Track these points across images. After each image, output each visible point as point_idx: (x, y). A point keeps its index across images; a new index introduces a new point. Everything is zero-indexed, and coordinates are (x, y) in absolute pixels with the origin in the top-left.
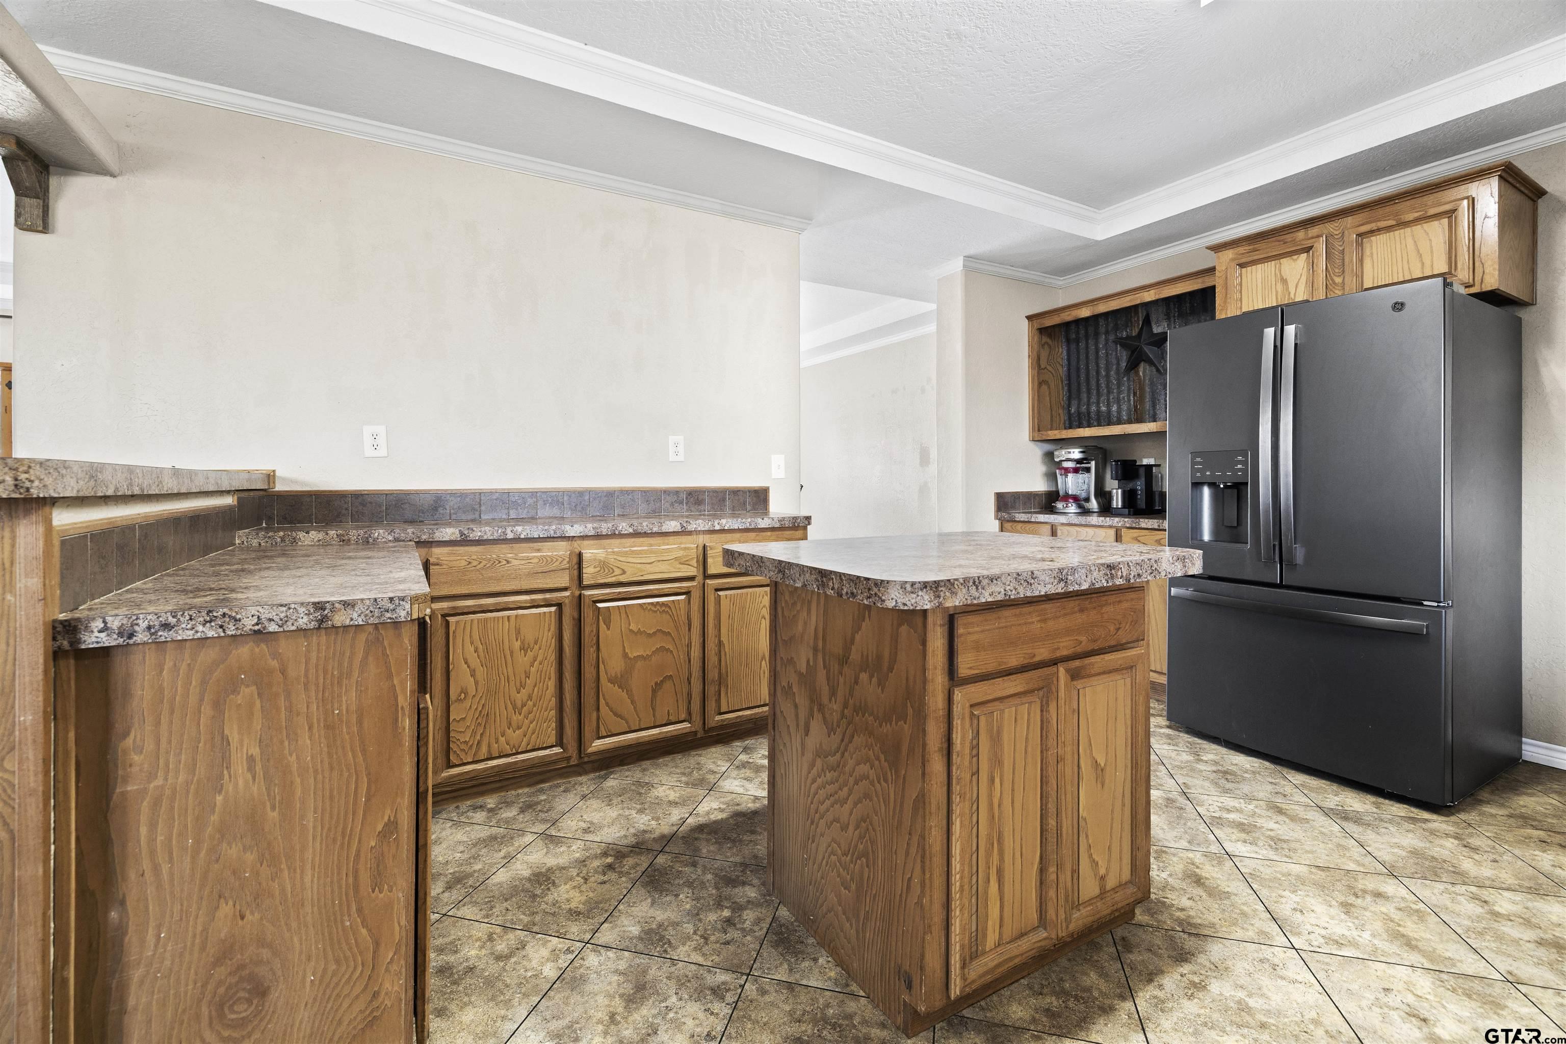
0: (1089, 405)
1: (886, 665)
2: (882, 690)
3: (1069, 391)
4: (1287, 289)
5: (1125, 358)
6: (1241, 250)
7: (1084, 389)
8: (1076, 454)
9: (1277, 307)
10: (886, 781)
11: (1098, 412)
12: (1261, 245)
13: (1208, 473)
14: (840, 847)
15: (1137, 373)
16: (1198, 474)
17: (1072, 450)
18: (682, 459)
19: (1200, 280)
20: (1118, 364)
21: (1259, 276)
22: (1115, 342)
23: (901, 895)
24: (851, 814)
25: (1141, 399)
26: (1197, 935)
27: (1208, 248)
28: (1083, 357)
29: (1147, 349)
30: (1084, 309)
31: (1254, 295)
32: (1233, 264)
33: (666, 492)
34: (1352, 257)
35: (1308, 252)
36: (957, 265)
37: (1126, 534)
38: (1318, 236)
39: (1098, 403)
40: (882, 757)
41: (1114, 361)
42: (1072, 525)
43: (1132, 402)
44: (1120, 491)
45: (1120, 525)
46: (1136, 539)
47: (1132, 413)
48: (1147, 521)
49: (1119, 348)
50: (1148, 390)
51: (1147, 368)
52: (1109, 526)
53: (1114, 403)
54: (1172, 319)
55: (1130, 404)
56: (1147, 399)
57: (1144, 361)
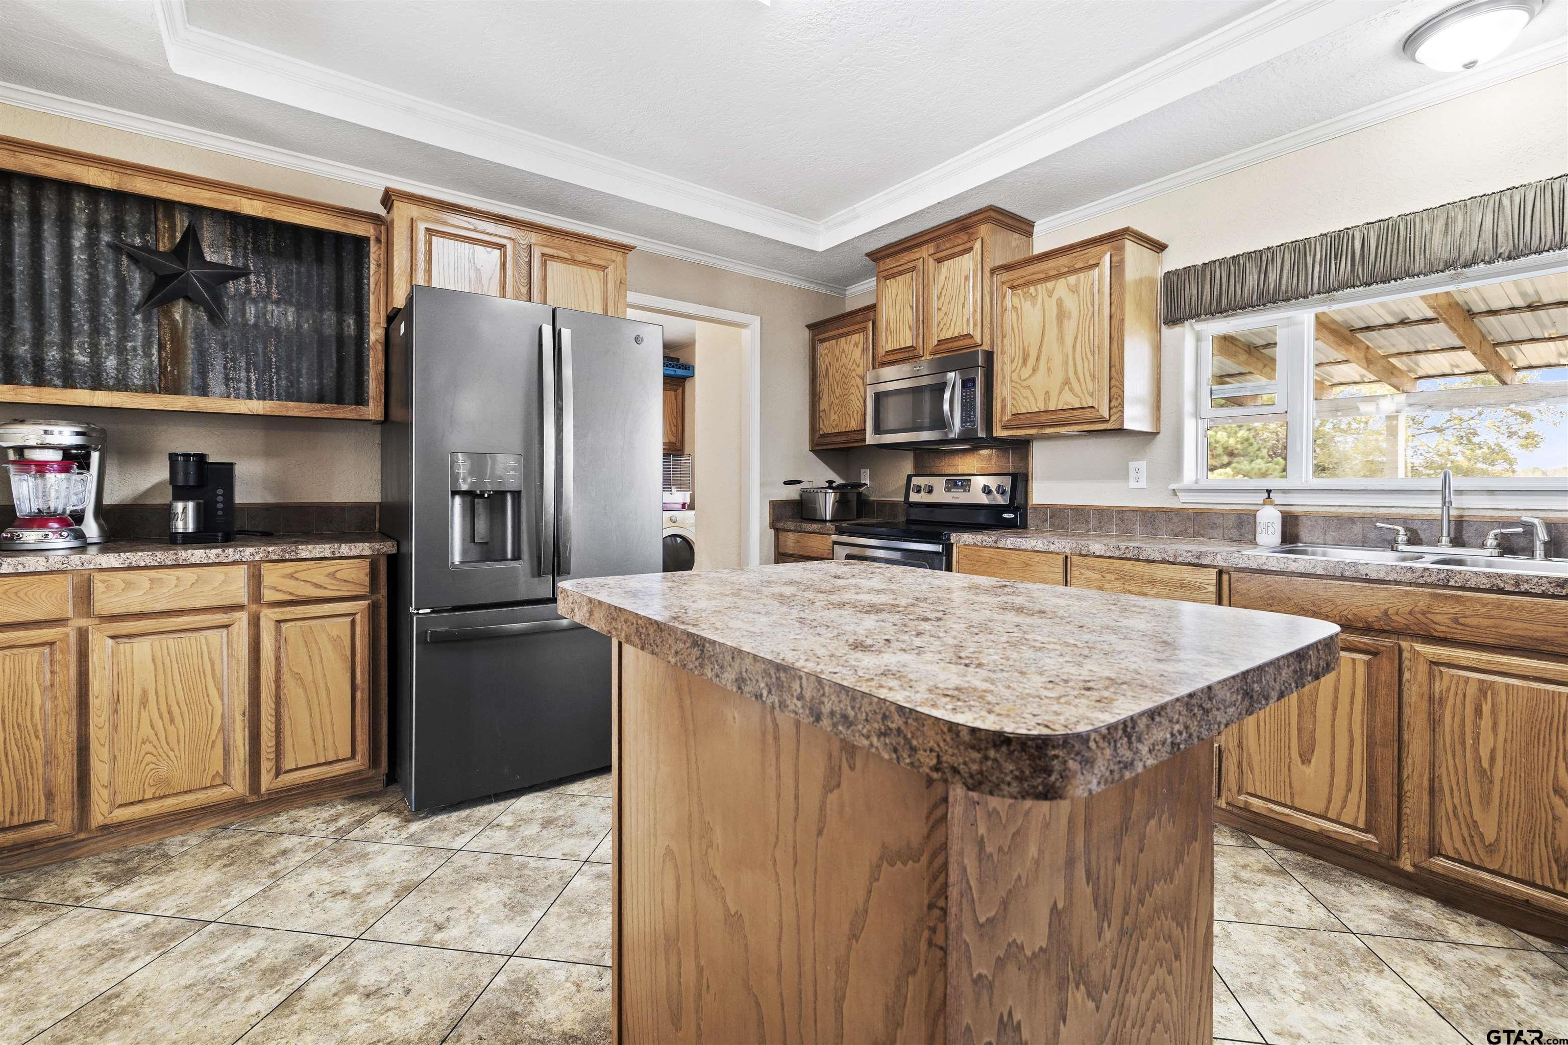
4: (481, 280)
5: (139, 281)
8: (64, 435)
11: (66, 360)
20: (121, 288)
21: (452, 252)
25: (176, 358)
29: (197, 281)
31: (446, 272)
32: (421, 225)
34: (537, 273)
35: (500, 249)
37: (270, 574)
38: (508, 238)
39: (65, 346)
41: (110, 279)
42: (138, 568)
43: (155, 358)
44: (191, 505)
45: (257, 558)
46: (291, 576)
47: (155, 376)
48: (310, 547)
49: (125, 260)
50: (190, 344)
51: (191, 310)
52: (233, 563)
53: (110, 353)
54: (240, 250)
55: (152, 362)
56: (190, 355)
57: (187, 299)
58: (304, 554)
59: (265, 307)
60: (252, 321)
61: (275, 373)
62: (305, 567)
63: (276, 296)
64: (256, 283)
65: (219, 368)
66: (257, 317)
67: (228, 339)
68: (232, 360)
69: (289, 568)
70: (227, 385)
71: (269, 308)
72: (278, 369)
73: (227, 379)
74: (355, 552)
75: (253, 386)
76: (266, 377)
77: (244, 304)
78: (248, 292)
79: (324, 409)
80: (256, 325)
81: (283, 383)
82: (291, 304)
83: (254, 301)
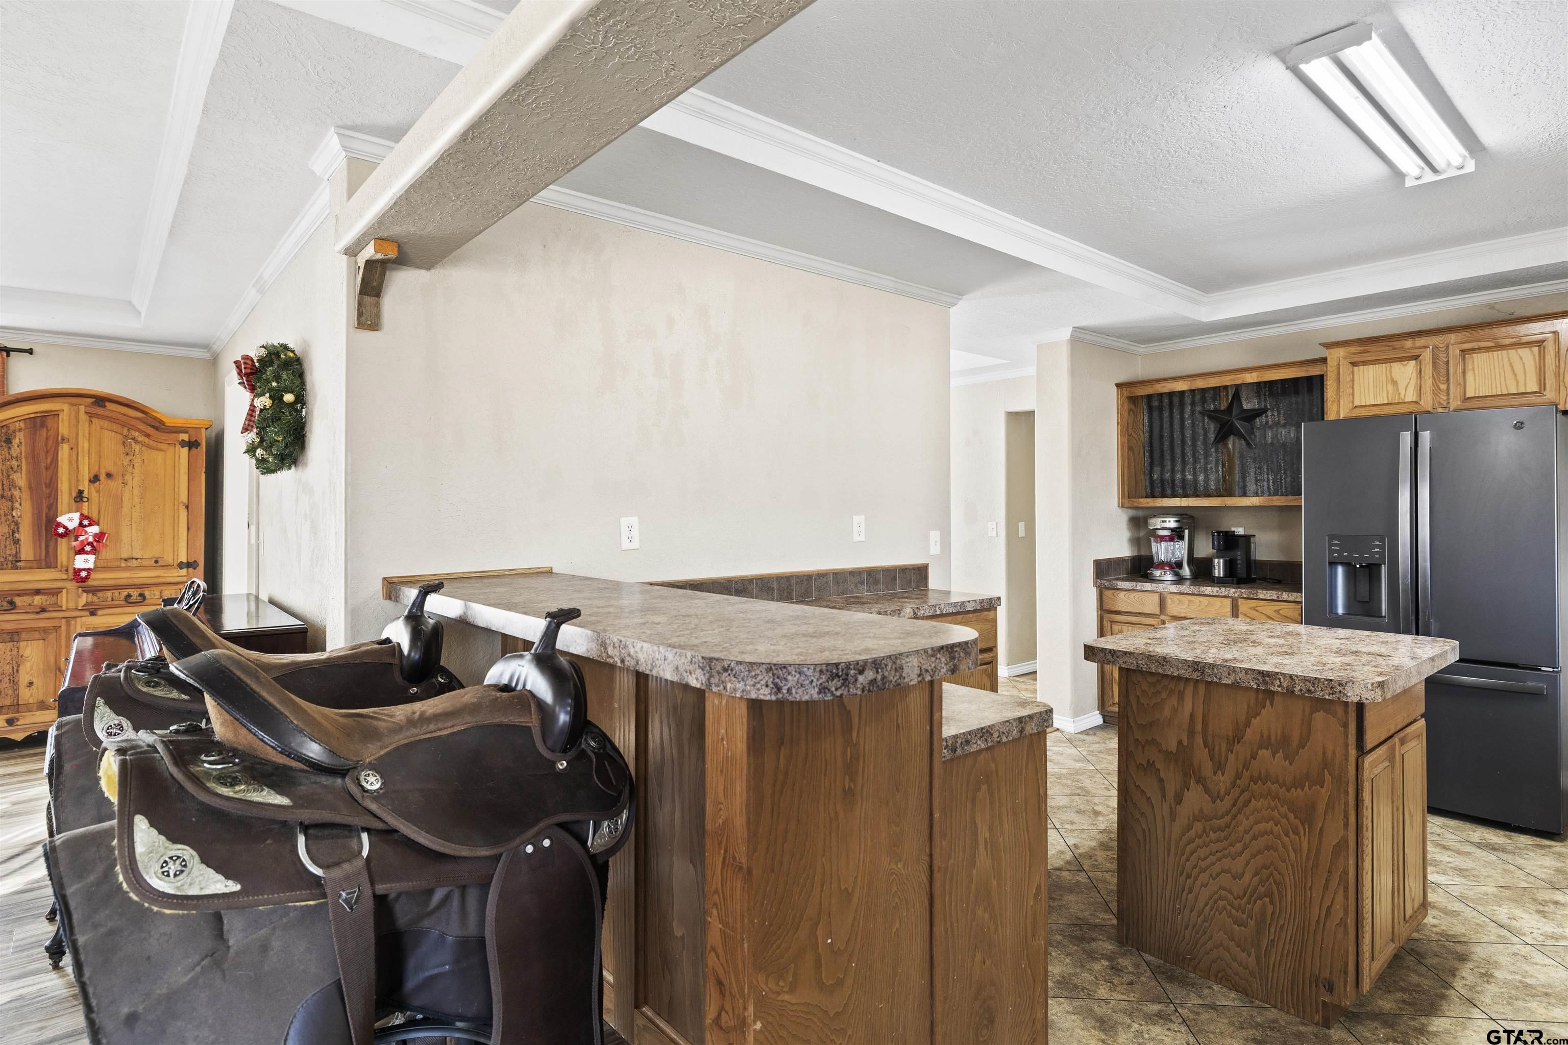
0: (1173, 472)
1: (1295, 743)
2: (1291, 764)
3: (1151, 456)
4: (1398, 390)
5: (1212, 429)
6: (1353, 349)
7: (1167, 456)
8: (1171, 523)
9: (1411, 413)
10: (1296, 833)
11: (1184, 480)
12: (1372, 348)
13: (1345, 554)
14: (1232, 894)
15: (1226, 445)
16: (1336, 555)
17: (1168, 519)
18: (864, 540)
19: (1304, 369)
20: (1205, 435)
21: (1371, 375)
22: (1202, 414)
23: (1318, 921)
24: (1247, 865)
25: (1231, 470)
26: (1459, 942)
27: (1320, 344)
28: (1166, 425)
29: (1238, 424)
30: (1180, 383)
31: (1366, 392)
32: (1346, 362)
33: (855, 573)
34: (1455, 369)
35: (1416, 359)
36: (1065, 334)
37: (1244, 606)
38: (1426, 347)
39: (1183, 471)
40: (1291, 816)
41: (1201, 431)
42: (1183, 594)
43: (1220, 473)
44: (1221, 561)
45: (1236, 595)
46: (1254, 609)
47: (1221, 483)
48: (1265, 592)
49: (1206, 419)
50: (1237, 462)
51: (1237, 441)
52: (1225, 597)
53: (1201, 473)
54: (1263, 397)
55: (1219, 475)
56: (1237, 470)
57: (1234, 435)
58: (1261, 596)
59: (1277, 430)
60: (1270, 441)
61: (1284, 473)
62: (1262, 604)
63: (1283, 422)
64: (1270, 417)
65: (1252, 474)
66: (1273, 438)
67: (1256, 455)
68: (1259, 468)
69: (1253, 603)
70: (1256, 484)
71: (1280, 430)
72: (1285, 470)
73: (1257, 481)
74: (1291, 598)
75: (1271, 484)
76: (1279, 477)
77: (1265, 430)
78: (1267, 422)
79: (1295, 500)
80: (1272, 444)
81: (1289, 479)
82: (1293, 425)
83: (1271, 428)
